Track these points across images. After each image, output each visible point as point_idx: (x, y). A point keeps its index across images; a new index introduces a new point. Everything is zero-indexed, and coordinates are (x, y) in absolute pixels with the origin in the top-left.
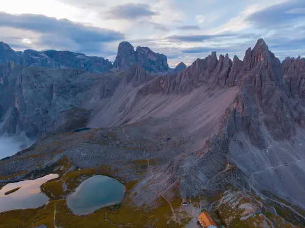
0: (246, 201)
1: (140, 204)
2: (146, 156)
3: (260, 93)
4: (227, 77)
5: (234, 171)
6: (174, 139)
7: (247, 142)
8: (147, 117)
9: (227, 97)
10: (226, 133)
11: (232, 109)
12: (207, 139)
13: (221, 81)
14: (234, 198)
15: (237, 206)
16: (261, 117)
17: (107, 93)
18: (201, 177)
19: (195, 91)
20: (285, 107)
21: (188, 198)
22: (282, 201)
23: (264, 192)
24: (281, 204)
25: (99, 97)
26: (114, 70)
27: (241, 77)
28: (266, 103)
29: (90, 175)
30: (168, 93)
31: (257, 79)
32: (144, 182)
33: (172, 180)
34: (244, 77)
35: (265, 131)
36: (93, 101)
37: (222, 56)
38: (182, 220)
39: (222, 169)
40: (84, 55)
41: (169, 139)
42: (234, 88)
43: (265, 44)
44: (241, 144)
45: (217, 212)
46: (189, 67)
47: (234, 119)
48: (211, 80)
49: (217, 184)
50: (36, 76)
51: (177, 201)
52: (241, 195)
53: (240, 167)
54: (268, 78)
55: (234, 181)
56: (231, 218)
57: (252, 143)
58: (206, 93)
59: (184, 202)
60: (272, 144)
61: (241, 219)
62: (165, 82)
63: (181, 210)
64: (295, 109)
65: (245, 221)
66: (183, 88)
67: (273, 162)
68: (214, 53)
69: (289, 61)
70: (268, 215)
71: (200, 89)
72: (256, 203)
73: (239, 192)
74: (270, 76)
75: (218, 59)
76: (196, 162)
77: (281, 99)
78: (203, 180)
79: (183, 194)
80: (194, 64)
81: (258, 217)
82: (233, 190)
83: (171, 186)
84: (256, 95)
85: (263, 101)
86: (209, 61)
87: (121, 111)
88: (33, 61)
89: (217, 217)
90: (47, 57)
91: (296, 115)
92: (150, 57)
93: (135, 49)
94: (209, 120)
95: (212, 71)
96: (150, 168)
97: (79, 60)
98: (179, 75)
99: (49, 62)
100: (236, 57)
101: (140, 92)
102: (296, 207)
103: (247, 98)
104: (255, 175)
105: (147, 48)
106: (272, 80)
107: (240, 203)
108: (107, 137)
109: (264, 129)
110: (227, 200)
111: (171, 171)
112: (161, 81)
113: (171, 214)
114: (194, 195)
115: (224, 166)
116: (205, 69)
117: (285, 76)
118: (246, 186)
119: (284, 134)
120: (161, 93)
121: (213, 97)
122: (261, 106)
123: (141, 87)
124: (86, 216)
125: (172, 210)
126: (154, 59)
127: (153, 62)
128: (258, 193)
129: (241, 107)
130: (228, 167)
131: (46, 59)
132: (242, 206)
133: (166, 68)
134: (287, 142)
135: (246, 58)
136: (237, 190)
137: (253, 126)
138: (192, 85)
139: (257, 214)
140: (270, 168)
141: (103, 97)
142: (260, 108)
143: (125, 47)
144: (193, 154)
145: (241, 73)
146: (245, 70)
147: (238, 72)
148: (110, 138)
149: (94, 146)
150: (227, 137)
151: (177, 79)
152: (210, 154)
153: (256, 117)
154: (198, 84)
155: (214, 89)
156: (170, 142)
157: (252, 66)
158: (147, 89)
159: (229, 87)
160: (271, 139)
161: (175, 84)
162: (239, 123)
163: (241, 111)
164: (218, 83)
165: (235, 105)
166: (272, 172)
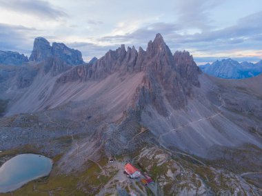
0: (159, 153)
1: (69, 170)
2: (69, 133)
3: (160, 74)
4: (135, 64)
5: (147, 132)
7: (155, 112)
8: (66, 102)
9: (136, 81)
10: (138, 105)
11: (141, 87)
13: (130, 68)
14: (149, 152)
15: (153, 158)
17: (25, 82)
18: (122, 139)
19: (109, 77)
20: (179, 85)
25: (16, 87)
26: (30, 62)
27: (145, 64)
28: (166, 82)
30: (86, 80)
31: (158, 64)
32: (71, 153)
33: (98, 145)
34: (148, 64)
35: (167, 103)
36: (10, 91)
37: (129, 48)
38: (110, 173)
39: (138, 132)
41: (90, 117)
42: (141, 73)
44: (150, 114)
45: (139, 164)
47: (143, 93)
48: (123, 67)
49: (135, 144)
51: (104, 160)
52: (154, 150)
53: (152, 131)
55: (148, 140)
56: (150, 166)
57: (158, 112)
58: (119, 79)
59: (110, 159)
60: (172, 113)
61: (158, 165)
62: (82, 71)
63: (108, 166)
64: (186, 86)
65: (161, 166)
66: (99, 74)
67: (174, 126)
68: (123, 46)
69: (178, 54)
70: (177, 160)
71: (113, 75)
73: (153, 148)
74: (167, 62)
75: (126, 50)
76: (117, 128)
77: (176, 78)
78: (125, 142)
79: (108, 154)
80: (107, 54)
81: (169, 162)
82: (149, 147)
83: (97, 150)
84: (158, 76)
85: (164, 80)
86: (119, 52)
87: (40, 99)
89: (139, 167)
91: (187, 90)
92: (65, 52)
93: (51, 45)
94: (124, 98)
95: (122, 61)
98: (94, 64)
100: (141, 49)
101: (59, 81)
104: (163, 136)
105: (62, 44)
106: (168, 64)
107: (155, 155)
108: (28, 120)
109: (166, 101)
110: (145, 154)
112: (79, 70)
113: (99, 171)
114: (118, 154)
116: (117, 59)
118: (158, 144)
119: (180, 105)
120: (79, 80)
122: (162, 84)
123: (59, 76)
125: (101, 167)
126: (70, 54)
127: (69, 56)
129: (148, 85)
130: (143, 130)
132: (157, 157)
133: (82, 61)
134: (182, 110)
135: (149, 49)
136: (151, 147)
137: (157, 99)
138: (107, 72)
139: (169, 160)
140: (173, 130)
141: (20, 87)
142: (161, 86)
143: (41, 43)
145: (145, 61)
146: (149, 58)
147: (143, 60)
148: (32, 121)
149: (15, 128)
150: (139, 109)
151: (93, 68)
152: (128, 120)
153: (160, 92)
154: (112, 71)
155: (125, 74)
156: (91, 119)
157: (153, 55)
158: (65, 77)
159: (137, 72)
160: (172, 108)
161: (91, 72)
162: (147, 98)
163: (148, 88)
164: (128, 69)
165: (143, 84)
166: (174, 133)
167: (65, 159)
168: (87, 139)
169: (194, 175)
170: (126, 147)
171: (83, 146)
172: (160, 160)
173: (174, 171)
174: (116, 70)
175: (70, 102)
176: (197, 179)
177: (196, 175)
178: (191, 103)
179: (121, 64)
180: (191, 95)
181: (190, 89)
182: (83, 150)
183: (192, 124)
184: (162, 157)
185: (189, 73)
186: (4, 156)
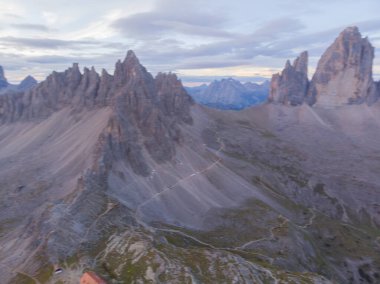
0: (135, 240)
3: (136, 112)
4: (96, 94)
5: (119, 208)
7: (129, 171)
9: (99, 122)
10: (102, 164)
11: (106, 135)
12: (79, 176)
15: (127, 250)
16: (141, 140)
18: (77, 227)
19: (55, 116)
20: (163, 127)
21: (61, 262)
22: (172, 227)
23: (153, 224)
27: (112, 95)
28: (145, 124)
30: (12, 121)
31: (132, 96)
33: (34, 244)
34: (116, 96)
35: (146, 155)
37: (86, 70)
39: (103, 211)
41: (21, 188)
42: (106, 109)
43: (135, 56)
44: (122, 175)
45: (104, 265)
46: (42, 83)
47: (111, 144)
48: (77, 99)
49: (99, 231)
51: (45, 271)
52: (128, 236)
53: (124, 202)
54: (143, 96)
57: (135, 172)
58: (71, 117)
59: (56, 268)
60: (155, 169)
61: (133, 262)
64: (173, 128)
65: (137, 263)
66: (36, 111)
67: (158, 188)
68: (76, 65)
69: (162, 76)
70: (160, 247)
72: (147, 238)
73: (126, 233)
74: (146, 93)
75: (82, 72)
76: (67, 210)
77: (159, 119)
78: (81, 231)
79: (53, 259)
80: (49, 78)
82: (120, 232)
83: (34, 253)
84: (132, 115)
85: (141, 122)
86: (70, 75)
89: (104, 271)
91: (174, 134)
94: (79, 152)
95: (75, 89)
98: (27, 94)
100: (104, 71)
102: (185, 230)
103: (123, 120)
104: (143, 207)
107: (129, 244)
109: (145, 153)
110: (114, 247)
111: (30, 233)
114: (70, 254)
115: (105, 206)
116: (66, 85)
117: (160, 93)
118: (134, 223)
119: (165, 156)
121: (80, 122)
122: (139, 127)
128: (147, 228)
129: (116, 130)
130: (110, 206)
132: (132, 247)
134: (169, 164)
135: (117, 72)
136: (124, 231)
137: (133, 152)
138: (50, 106)
139: (148, 250)
140: (156, 196)
142: (139, 131)
144: (61, 200)
145: (112, 90)
146: (117, 86)
147: (109, 89)
150: (104, 170)
151: (25, 100)
152: (86, 194)
153: (135, 140)
154: (59, 106)
155: (80, 111)
156: (23, 191)
157: (124, 82)
159: (100, 107)
160: (155, 163)
161: (22, 107)
162: (117, 151)
163: (117, 135)
164: (85, 103)
165: (109, 129)
166: (158, 199)
168: (17, 231)
169: (183, 270)
170: (84, 240)
172: (136, 253)
173: (155, 267)
174: (65, 103)
176: (187, 275)
177: (186, 269)
178: (181, 152)
179: (73, 95)
180: (180, 140)
181: (178, 132)
183: (183, 183)
184: (138, 247)
185: (177, 105)
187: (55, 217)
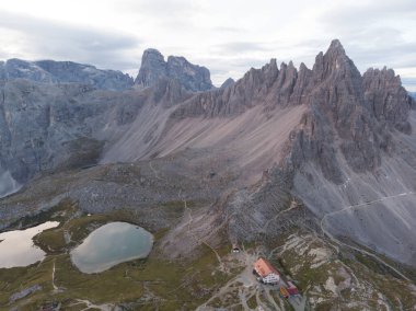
0: (316, 245)
1: (175, 255)
2: (182, 196)
3: (335, 110)
4: (292, 91)
5: (301, 208)
6: (220, 174)
7: (319, 175)
8: (182, 149)
9: (291, 119)
10: (290, 162)
11: (298, 132)
12: (265, 169)
13: (282, 98)
14: (301, 242)
15: (306, 252)
17: (127, 117)
18: (257, 216)
19: (249, 112)
20: (367, 129)
21: (239, 243)
22: (365, 248)
23: (340, 238)
24: (363, 251)
25: (115, 122)
26: (135, 87)
27: (309, 91)
28: (343, 124)
29: (103, 222)
31: (332, 92)
32: (180, 228)
33: (218, 221)
34: (313, 92)
35: (341, 160)
36: (108, 129)
37: (284, 65)
38: (232, 270)
39: (286, 208)
40: (94, 67)
41: (213, 175)
42: (301, 107)
43: (340, 46)
44: (310, 177)
45: (280, 261)
46: (240, 81)
47: (301, 143)
48: (271, 96)
49: (279, 227)
50: (25, 93)
51: (225, 247)
52: (310, 240)
53: (310, 206)
54: (346, 92)
55: (300, 222)
57: (325, 176)
58: (263, 114)
59: (234, 247)
60: (350, 178)
61: (312, 267)
62: (208, 101)
63: (230, 259)
64: (380, 133)
65: (317, 269)
66: (232, 107)
67: (352, 201)
68: (274, 61)
69: (372, 73)
70: (347, 262)
71: (254, 109)
72: (331, 248)
73: (307, 236)
74: (349, 89)
75: (279, 68)
76: (250, 198)
77: (363, 118)
78: (261, 222)
79: (232, 238)
80: (247, 75)
81: (333, 264)
82: (301, 234)
83: (217, 229)
84: (330, 114)
85: (340, 121)
86: (267, 71)
87: (146, 142)
88: (20, 74)
89: (279, 265)
90: (40, 69)
91: (381, 139)
92: (186, 70)
93: (166, 59)
94: (268, 148)
95: (271, 85)
96: (188, 211)
97: (87, 74)
98: (226, 91)
99: (44, 76)
100: (303, 65)
101: (173, 116)
102: (382, 256)
103: (318, 117)
104: (329, 217)
105: (182, 58)
106: (350, 93)
107: (310, 248)
108: (128, 174)
109: (340, 158)
110: (292, 246)
112: (203, 100)
113: (216, 263)
114: (249, 238)
115: (289, 204)
116: (262, 82)
117: (366, 93)
118: (318, 230)
119: (367, 164)
120: (202, 116)
121: (272, 120)
122: (336, 127)
123: (174, 108)
124: (99, 274)
125: (219, 258)
126: (193, 73)
127: (191, 77)
128: (333, 239)
129: (310, 128)
130: (294, 204)
131: (39, 72)
132: (312, 252)
133: (210, 85)
134: (370, 175)
135: (317, 66)
136: (305, 234)
137: (325, 153)
138: (245, 103)
139: (332, 260)
140: (348, 209)
141: (121, 123)
142: (335, 131)
143: (152, 56)
144: (246, 188)
145: (310, 86)
146: (316, 82)
147: (306, 85)
148: (131, 174)
149: (109, 184)
150: (291, 167)
151: (224, 98)
152: (269, 187)
153: (330, 142)
154: (253, 103)
155: (274, 108)
156: (215, 178)
157: (324, 77)
158: (183, 111)
159: (294, 105)
160: (351, 170)
161: (221, 103)
162: (308, 150)
163: (310, 133)
164: (279, 101)
165: (302, 126)
166: (350, 212)
167: (171, 238)
168: (205, 210)
169: (375, 295)
170: (263, 230)
171: (199, 219)
172: (317, 259)
173: (338, 281)
174: (259, 100)
175: (187, 148)
176: (380, 302)
177: (380, 295)
178: (388, 163)
179: (268, 92)
181: (388, 138)
182: (196, 227)
184: (321, 254)
185: (390, 107)
186: (92, 222)
187: (238, 201)
